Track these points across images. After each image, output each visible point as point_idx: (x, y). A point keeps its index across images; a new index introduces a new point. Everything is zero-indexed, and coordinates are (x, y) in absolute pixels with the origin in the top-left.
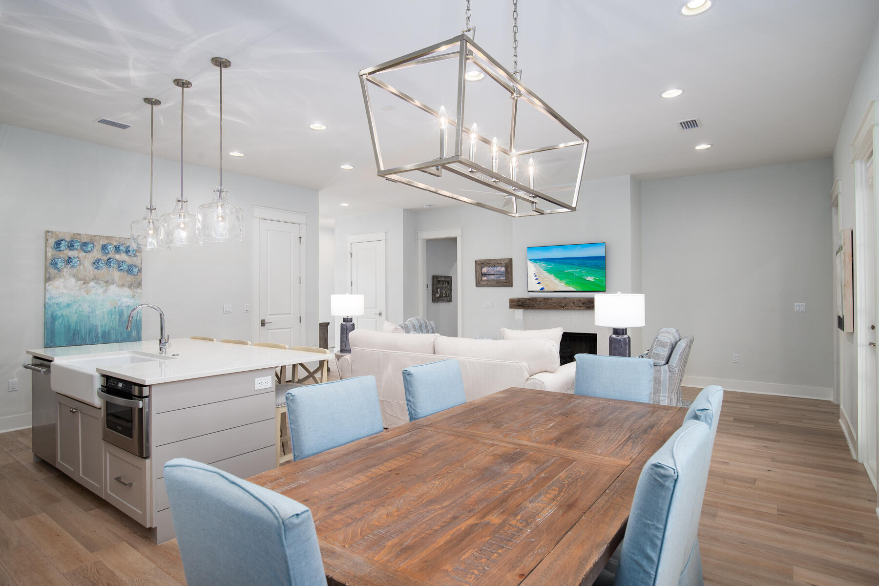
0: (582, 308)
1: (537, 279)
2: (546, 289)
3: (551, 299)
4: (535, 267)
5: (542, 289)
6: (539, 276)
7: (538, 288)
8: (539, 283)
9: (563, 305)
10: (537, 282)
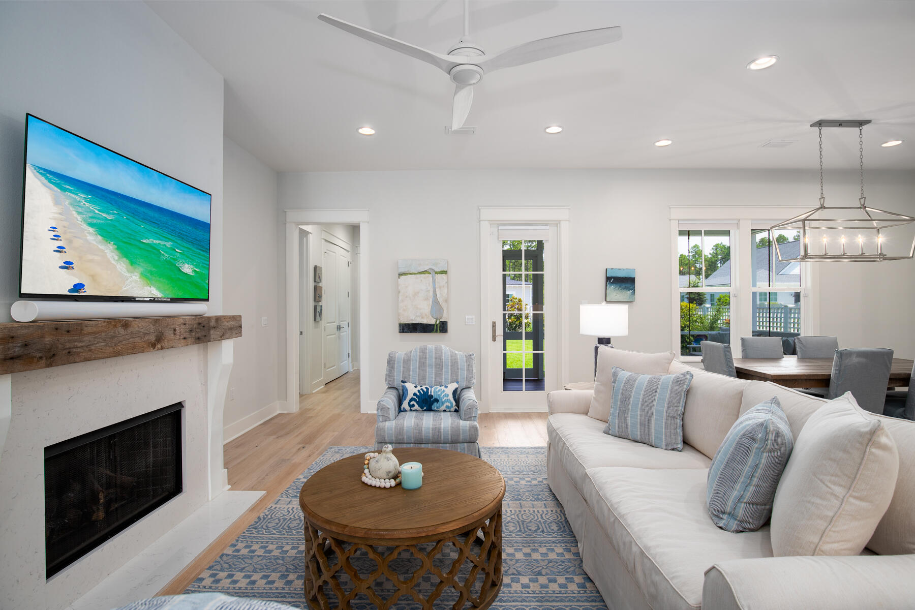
0: (190, 341)
1: (60, 250)
2: (89, 291)
3: (125, 322)
4: (57, 202)
5: (78, 287)
6: (70, 242)
7: (63, 284)
8: (68, 265)
9: (152, 338)
10: (60, 259)
